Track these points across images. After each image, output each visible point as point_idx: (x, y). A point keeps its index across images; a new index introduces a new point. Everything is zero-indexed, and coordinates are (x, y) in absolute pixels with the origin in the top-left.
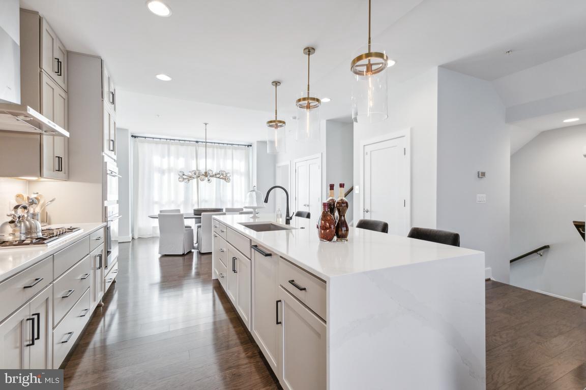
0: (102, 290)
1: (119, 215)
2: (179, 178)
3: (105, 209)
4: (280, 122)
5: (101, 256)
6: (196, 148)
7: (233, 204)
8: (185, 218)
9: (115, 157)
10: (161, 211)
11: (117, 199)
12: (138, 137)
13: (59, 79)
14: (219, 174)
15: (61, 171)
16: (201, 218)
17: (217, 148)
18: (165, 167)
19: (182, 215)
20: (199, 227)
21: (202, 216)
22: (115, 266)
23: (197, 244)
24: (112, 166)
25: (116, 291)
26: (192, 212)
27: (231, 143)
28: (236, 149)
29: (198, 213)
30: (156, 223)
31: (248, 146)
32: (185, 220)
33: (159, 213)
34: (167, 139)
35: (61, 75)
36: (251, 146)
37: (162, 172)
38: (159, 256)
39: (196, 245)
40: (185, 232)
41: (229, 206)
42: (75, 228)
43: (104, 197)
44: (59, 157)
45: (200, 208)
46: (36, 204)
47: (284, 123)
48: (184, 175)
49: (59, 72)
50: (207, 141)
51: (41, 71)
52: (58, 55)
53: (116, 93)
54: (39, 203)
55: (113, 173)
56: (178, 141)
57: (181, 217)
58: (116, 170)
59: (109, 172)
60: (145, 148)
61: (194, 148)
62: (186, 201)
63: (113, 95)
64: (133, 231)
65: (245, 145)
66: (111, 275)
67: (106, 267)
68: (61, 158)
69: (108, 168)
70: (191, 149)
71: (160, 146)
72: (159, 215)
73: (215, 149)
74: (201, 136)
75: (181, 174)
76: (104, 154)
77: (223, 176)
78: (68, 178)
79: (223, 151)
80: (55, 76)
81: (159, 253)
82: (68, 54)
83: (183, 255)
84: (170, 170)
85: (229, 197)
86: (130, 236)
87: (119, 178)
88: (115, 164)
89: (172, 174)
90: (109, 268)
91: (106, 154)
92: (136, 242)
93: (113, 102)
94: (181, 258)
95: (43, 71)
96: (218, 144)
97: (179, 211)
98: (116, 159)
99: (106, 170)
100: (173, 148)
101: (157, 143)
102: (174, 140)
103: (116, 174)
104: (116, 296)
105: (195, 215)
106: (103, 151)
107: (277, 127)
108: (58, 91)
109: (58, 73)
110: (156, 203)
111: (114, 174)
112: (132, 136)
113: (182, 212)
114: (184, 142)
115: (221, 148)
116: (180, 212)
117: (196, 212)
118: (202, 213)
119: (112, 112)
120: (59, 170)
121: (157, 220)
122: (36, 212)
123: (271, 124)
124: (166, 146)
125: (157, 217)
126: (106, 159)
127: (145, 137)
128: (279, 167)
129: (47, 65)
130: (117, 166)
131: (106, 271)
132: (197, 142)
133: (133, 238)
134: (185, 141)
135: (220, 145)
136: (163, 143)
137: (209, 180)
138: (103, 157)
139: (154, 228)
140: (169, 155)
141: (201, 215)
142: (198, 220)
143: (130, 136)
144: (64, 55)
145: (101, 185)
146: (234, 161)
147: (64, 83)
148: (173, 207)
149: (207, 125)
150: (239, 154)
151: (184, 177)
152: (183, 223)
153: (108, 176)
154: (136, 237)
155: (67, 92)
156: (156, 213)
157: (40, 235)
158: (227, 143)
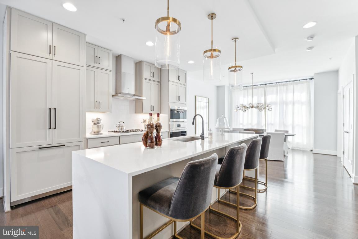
6: (264, 89)
31: (311, 79)
35: (154, 77)
36: (313, 78)
63: (179, 76)
65: (308, 79)
68: (153, 106)
70: (261, 90)
73: (279, 87)
74: (269, 80)
76: (169, 103)
79: (285, 87)
80: (151, 78)
85: (290, 122)
91: (174, 103)
93: (179, 80)
95: (143, 79)
96: (281, 83)
99: (170, 109)
106: (168, 101)
115: (283, 85)
119: (179, 84)
120: (152, 110)
132: (266, 84)
134: (257, 85)
135: (283, 83)
140: (248, 96)
146: (295, 94)
147: (158, 79)
155: (160, 82)
158: (289, 80)
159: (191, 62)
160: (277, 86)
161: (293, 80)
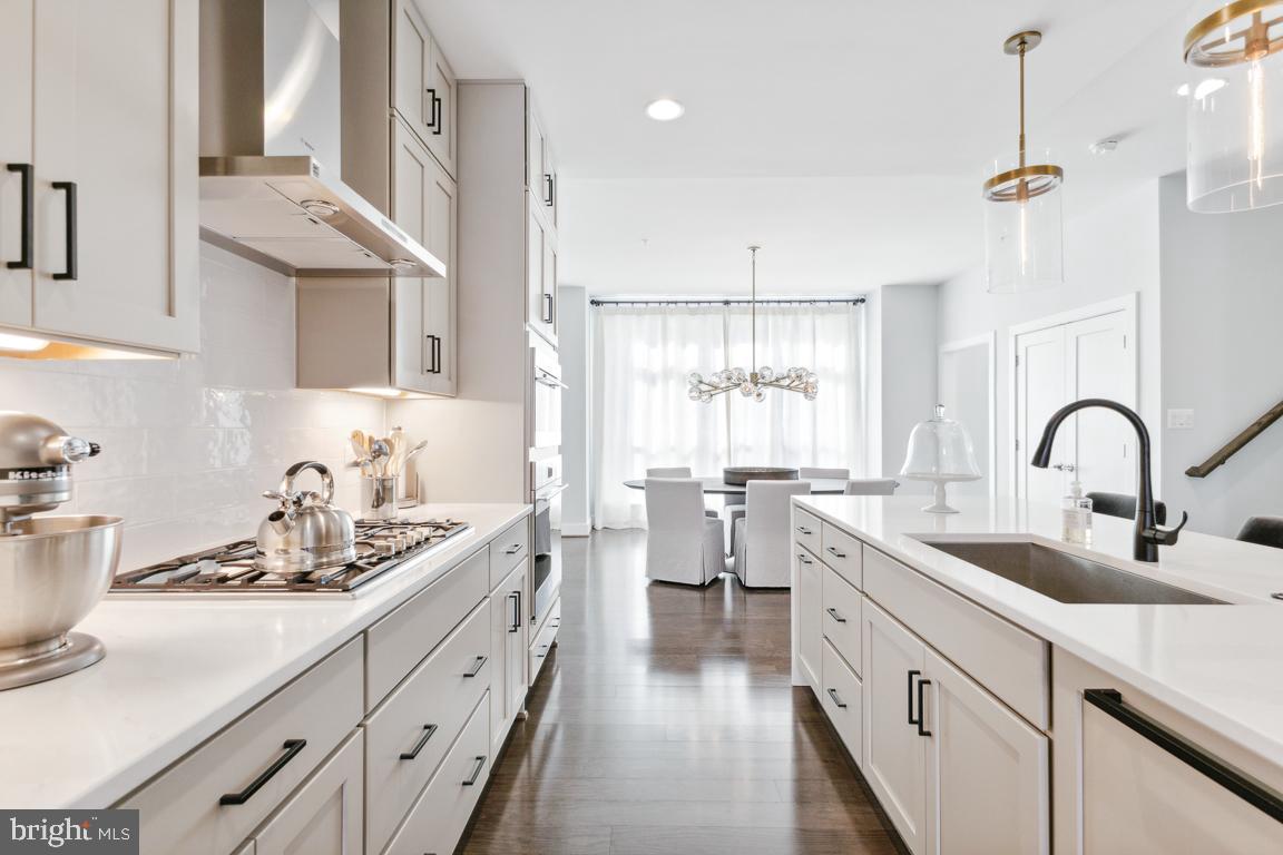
0: (523, 682)
1: (564, 484)
2: (691, 392)
3: (530, 469)
4: (1042, 170)
5: (517, 597)
6: (725, 320)
7: (814, 457)
8: (705, 492)
9: (555, 340)
10: (650, 472)
11: (560, 443)
12: (603, 303)
13: (438, 144)
14: (788, 377)
15: (439, 372)
16: (744, 493)
17: (774, 313)
18: (657, 368)
19: (698, 485)
20: (739, 515)
21: (747, 489)
22: (554, 609)
23: (733, 558)
24: (546, 359)
25: (557, 670)
26: (721, 475)
27: (808, 298)
28: (822, 312)
29: (737, 479)
30: (640, 498)
31: (856, 302)
32: (707, 497)
33: (645, 477)
34: (660, 303)
35: (439, 133)
36: (863, 301)
37: (651, 379)
38: (647, 582)
39: (730, 561)
40: (707, 528)
41: (808, 464)
42: (456, 524)
43: (529, 440)
44: (433, 337)
45: (733, 466)
46: (386, 454)
47: (1057, 171)
48: (701, 382)
49: (435, 123)
50: (757, 298)
51: (392, 115)
52: (433, 80)
53: (558, 178)
54: (392, 452)
55: (548, 376)
56: (684, 305)
57: (696, 489)
58: (557, 370)
59: (539, 374)
60: (617, 327)
61: (719, 320)
62: (702, 450)
63: (550, 181)
64: (592, 512)
65: (847, 301)
66: (545, 634)
67: (533, 618)
68: (439, 339)
69: (538, 363)
70: (715, 321)
71: (647, 318)
72: (647, 481)
73: (770, 318)
74: (739, 287)
75: (695, 382)
76: (528, 329)
77: (800, 382)
78: (457, 390)
79: (789, 320)
80: (426, 133)
81: (648, 575)
82: (460, 87)
83: (702, 587)
84: (667, 374)
85: (805, 440)
86: (589, 522)
87: (563, 389)
88: (556, 355)
89: (672, 383)
90: (539, 620)
91: (536, 331)
92: (599, 535)
93: (551, 200)
94: (696, 595)
95: (396, 113)
96: (777, 304)
97: (686, 472)
98: (557, 345)
99: (533, 368)
100: (674, 322)
101: (640, 313)
102: (676, 302)
103: (558, 382)
104: (557, 683)
105: (728, 483)
106: (526, 319)
107: (1024, 193)
108: (435, 174)
109: (433, 125)
110: (638, 450)
111: (549, 380)
112: (593, 302)
113: (695, 476)
114: (696, 305)
115: (784, 312)
116: (690, 476)
117: (729, 476)
118: (749, 482)
119: (549, 228)
120: (433, 370)
121: (642, 493)
122: (389, 474)
123: (998, 188)
124: (659, 318)
125: (643, 485)
126: (534, 341)
127: (617, 303)
128: (950, 353)
129: (408, 102)
130: (560, 362)
131: (534, 629)
132: (727, 303)
133: (593, 528)
134: (698, 302)
135: (782, 304)
136: (653, 312)
137: (759, 395)
138: (526, 335)
139: (634, 507)
140: (665, 340)
141: (744, 485)
142: (737, 498)
143: (588, 302)
144: (450, 86)
145: (520, 409)
146: (819, 345)
147: (450, 157)
148: (673, 463)
149: (757, 251)
150: (832, 326)
151: (704, 387)
152: (700, 502)
153: (538, 386)
154: (599, 526)
155: (456, 181)
156: (640, 476)
157: (352, 554)
158: (798, 298)
159: (664, 110)
160: (766, 314)
161: (812, 298)
